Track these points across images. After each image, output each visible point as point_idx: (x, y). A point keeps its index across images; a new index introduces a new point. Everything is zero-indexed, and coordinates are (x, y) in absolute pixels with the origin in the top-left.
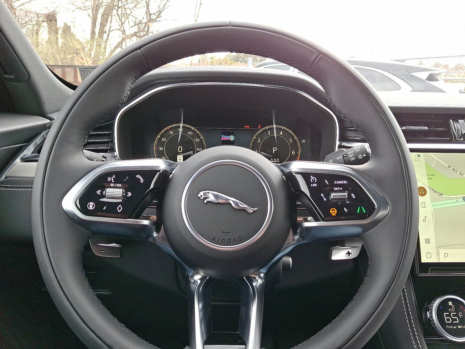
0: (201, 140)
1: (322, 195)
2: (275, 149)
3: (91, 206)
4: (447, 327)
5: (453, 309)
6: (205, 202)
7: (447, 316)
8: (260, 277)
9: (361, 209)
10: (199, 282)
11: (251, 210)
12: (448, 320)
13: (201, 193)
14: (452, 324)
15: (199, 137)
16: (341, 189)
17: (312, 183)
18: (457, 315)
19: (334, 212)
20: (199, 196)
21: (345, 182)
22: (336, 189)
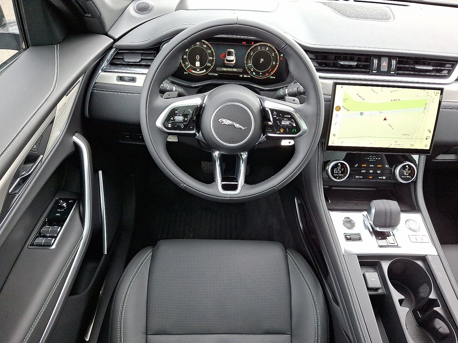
0: (212, 51)
1: (278, 122)
2: (262, 60)
3: (170, 126)
4: (334, 175)
5: (340, 167)
6: (222, 124)
7: (336, 170)
8: (245, 154)
9: (294, 130)
10: (217, 155)
11: (243, 128)
12: (336, 172)
13: (220, 120)
14: (337, 174)
15: (211, 49)
16: (287, 119)
17: (274, 115)
18: (341, 170)
19: (282, 130)
20: (219, 121)
21: (289, 116)
22: (285, 119)
